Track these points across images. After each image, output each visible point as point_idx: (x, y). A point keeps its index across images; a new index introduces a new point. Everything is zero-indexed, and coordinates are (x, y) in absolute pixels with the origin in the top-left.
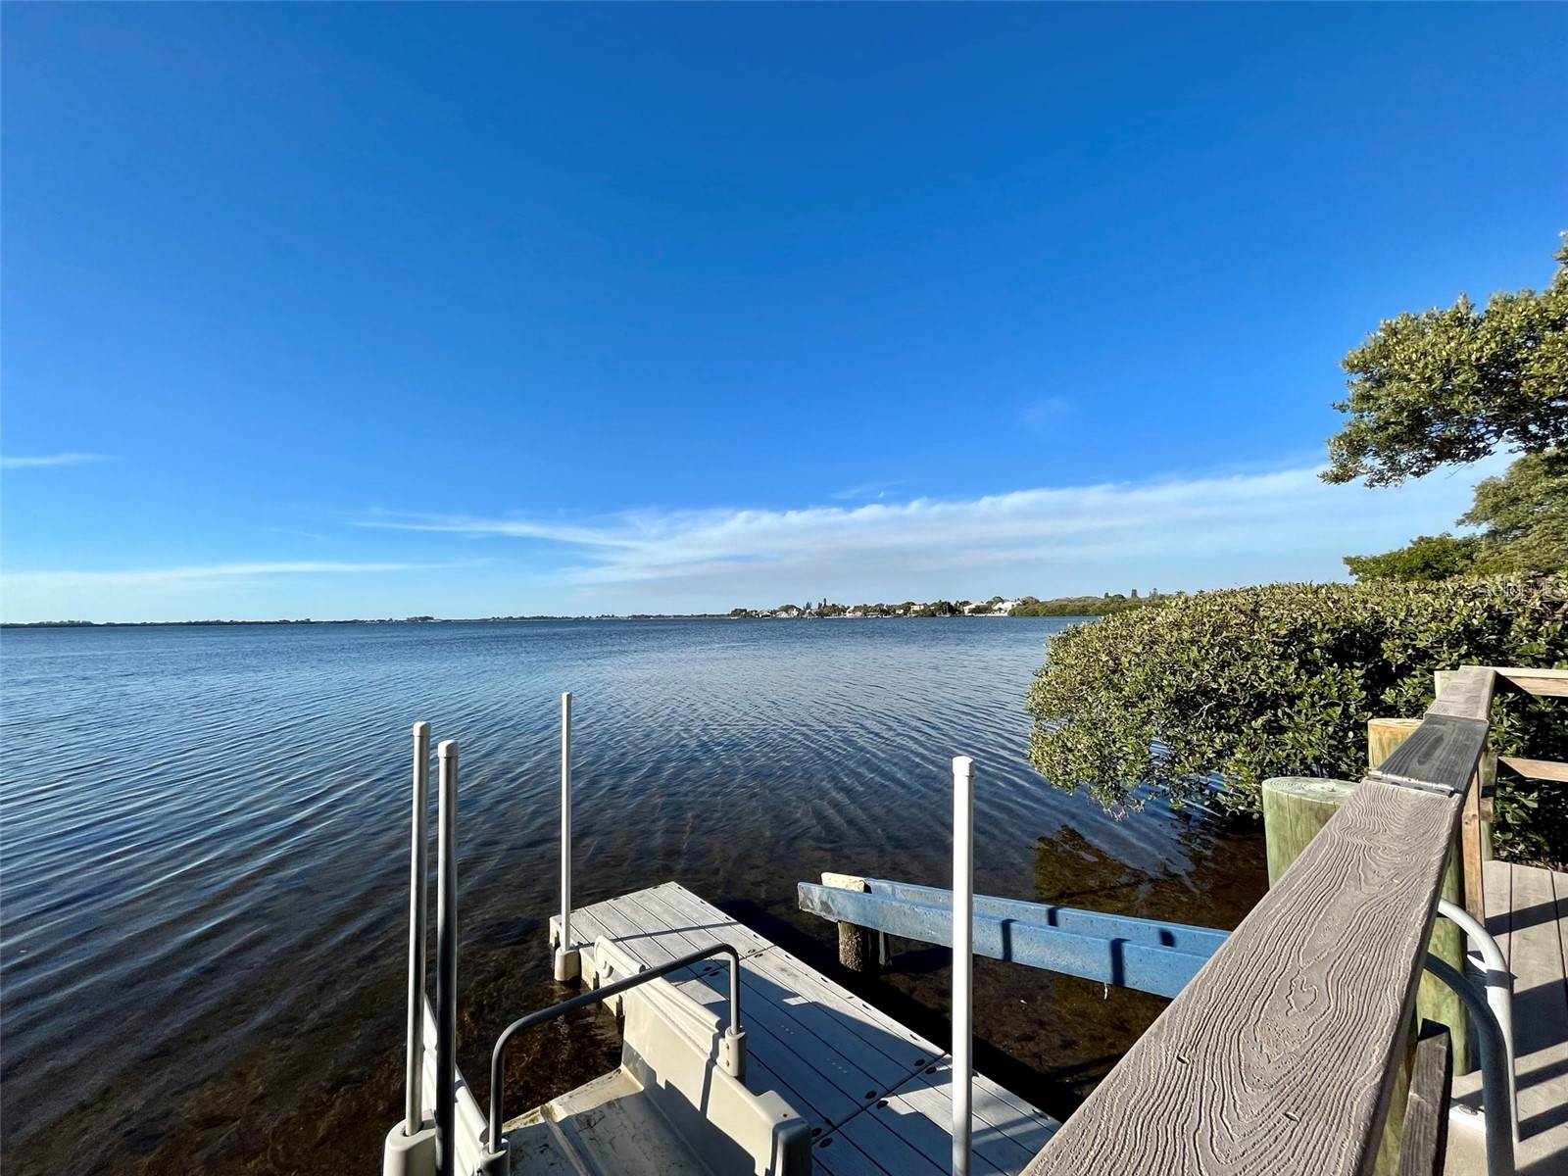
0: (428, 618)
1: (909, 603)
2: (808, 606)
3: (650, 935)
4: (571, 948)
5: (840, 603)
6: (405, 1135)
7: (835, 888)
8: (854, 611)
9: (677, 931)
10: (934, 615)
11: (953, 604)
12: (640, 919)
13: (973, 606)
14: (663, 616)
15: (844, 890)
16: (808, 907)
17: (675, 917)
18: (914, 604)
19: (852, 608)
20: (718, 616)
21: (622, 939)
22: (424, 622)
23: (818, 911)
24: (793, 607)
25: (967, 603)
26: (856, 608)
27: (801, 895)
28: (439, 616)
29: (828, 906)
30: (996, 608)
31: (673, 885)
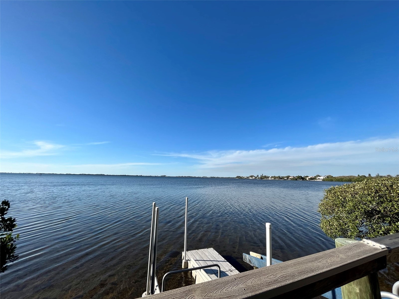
0: (165, 176)
1: (288, 176)
2: (258, 176)
3: (205, 261)
4: (186, 260)
5: (267, 175)
6: (146, 295)
7: (253, 256)
8: (271, 178)
9: (211, 261)
10: (297, 180)
11: (303, 176)
12: (203, 256)
13: (310, 178)
14: (218, 177)
15: (255, 257)
16: (245, 261)
17: (211, 257)
18: (290, 176)
19: (271, 177)
20: (233, 178)
21: (198, 260)
22: (164, 177)
23: (248, 262)
24: (253, 176)
25: (307, 177)
26: (272, 177)
27: (244, 257)
28: (167, 175)
29: (250, 261)
30: (318, 178)
31: (212, 249)
